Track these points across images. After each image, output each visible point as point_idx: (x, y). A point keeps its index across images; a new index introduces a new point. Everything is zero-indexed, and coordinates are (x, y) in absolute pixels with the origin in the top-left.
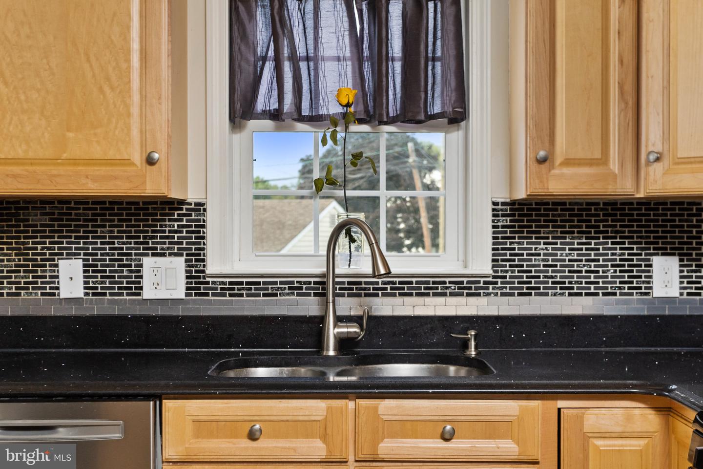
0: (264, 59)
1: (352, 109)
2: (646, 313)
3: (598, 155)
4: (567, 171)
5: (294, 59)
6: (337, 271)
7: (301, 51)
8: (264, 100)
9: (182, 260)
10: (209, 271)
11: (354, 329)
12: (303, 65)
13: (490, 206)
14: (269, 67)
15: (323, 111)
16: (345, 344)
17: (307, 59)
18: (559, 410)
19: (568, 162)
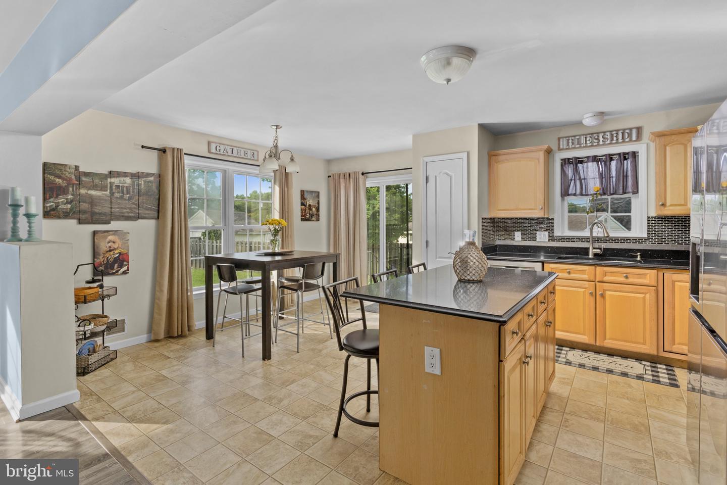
0: (571, 180)
1: (599, 192)
2: (683, 249)
3: (683, 203)
4: (671, 208)
5: (580, 179)
6: (593, 235)
7: (582, 177)
8: (571, 191)
9: (547, 232)
10: (555, 235)
11: (598, 251)
12: (583, 181)
13: (646, 218)
14: (573, 181)
15: (589, 193)
16: (595, 255)
17: (585, 179)
18: (664, 273)
19: (671, 205)
